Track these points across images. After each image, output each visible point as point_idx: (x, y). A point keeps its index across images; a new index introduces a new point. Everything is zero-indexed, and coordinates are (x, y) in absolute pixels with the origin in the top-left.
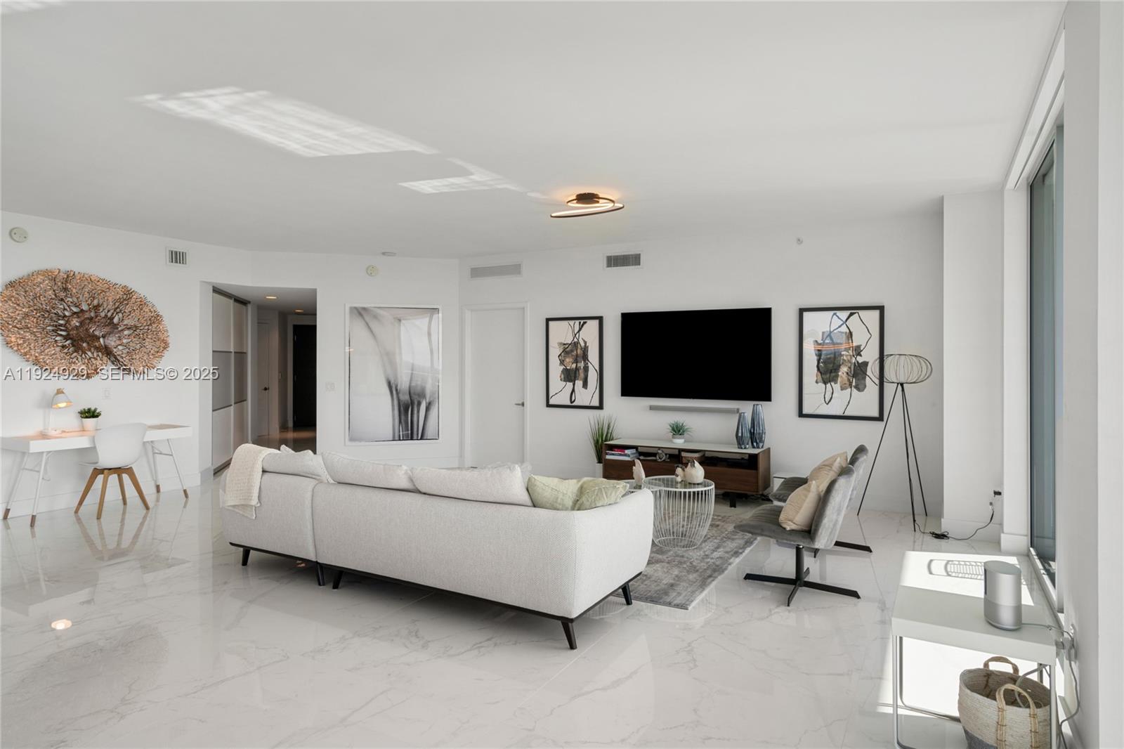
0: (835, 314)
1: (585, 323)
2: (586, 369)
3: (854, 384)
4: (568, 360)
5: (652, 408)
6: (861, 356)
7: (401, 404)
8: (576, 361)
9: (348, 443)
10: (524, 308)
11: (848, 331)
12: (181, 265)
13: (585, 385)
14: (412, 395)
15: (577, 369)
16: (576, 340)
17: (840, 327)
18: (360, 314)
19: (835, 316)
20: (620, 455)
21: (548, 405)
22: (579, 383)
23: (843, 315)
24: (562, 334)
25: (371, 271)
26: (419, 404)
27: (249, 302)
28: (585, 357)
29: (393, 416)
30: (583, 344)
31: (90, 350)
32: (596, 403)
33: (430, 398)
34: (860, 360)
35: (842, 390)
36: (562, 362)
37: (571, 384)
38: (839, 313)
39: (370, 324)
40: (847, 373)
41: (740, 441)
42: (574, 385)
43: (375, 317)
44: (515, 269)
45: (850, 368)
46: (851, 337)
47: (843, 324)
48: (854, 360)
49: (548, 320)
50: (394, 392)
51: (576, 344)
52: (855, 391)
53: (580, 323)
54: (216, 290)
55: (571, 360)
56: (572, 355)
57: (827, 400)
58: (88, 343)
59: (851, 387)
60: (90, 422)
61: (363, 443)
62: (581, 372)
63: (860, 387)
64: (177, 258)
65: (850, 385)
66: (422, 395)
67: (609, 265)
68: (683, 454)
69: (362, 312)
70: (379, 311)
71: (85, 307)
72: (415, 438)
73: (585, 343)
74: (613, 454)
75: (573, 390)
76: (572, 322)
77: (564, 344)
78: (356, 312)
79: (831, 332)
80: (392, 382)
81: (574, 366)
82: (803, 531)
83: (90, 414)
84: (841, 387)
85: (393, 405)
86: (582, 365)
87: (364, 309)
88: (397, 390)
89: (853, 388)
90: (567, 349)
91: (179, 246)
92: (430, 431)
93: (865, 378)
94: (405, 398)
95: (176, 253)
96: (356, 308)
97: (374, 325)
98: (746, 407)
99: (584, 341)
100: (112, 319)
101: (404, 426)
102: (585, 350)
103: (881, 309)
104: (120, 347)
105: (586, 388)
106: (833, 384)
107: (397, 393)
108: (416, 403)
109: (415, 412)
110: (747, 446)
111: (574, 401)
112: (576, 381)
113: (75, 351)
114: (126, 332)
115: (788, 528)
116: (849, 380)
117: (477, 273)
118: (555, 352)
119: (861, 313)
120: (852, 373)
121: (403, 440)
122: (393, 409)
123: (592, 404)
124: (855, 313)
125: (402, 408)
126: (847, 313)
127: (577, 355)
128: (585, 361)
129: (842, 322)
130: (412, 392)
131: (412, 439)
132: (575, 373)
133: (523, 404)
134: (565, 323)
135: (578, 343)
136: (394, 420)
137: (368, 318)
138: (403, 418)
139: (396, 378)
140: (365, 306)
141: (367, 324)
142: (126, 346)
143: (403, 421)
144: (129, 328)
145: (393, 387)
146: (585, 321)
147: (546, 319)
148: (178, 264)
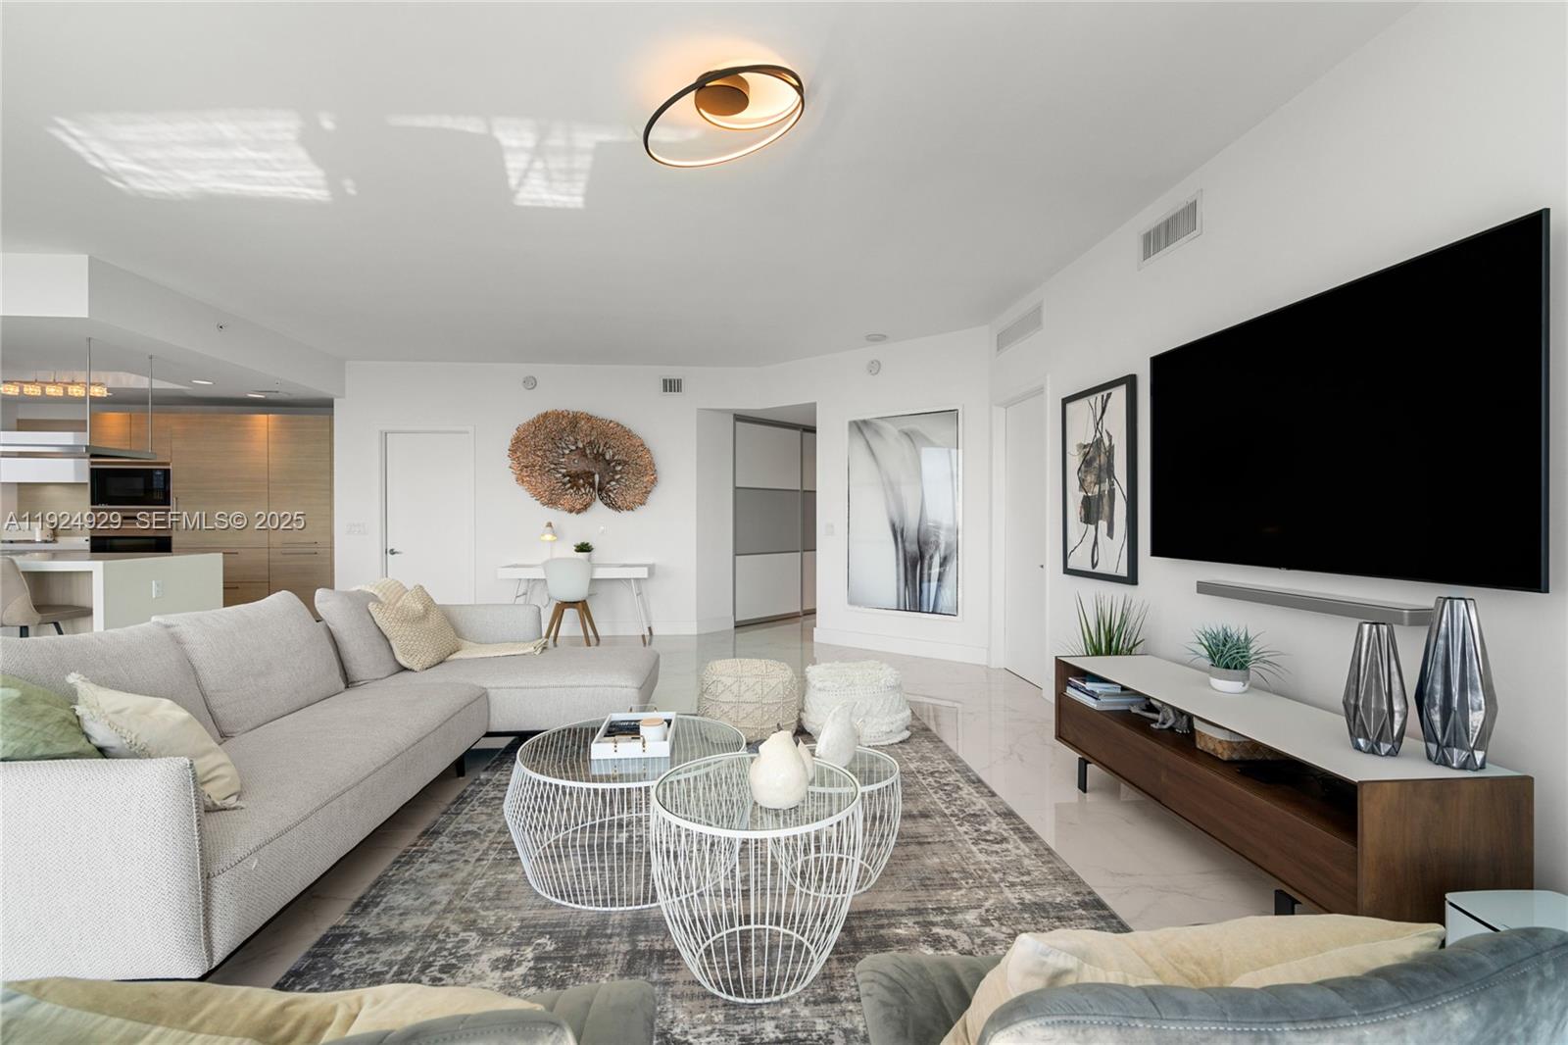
1: (1109, 395)
2: (1112, 493)
4: (1089, 478)
5: (1199, 588)
7: (908, 556)
8: (1099, 480)
9: (847, 606)
10: (1044, 387)
12: (676, 393)
13: (1110, 533)
14: (922, 544)
15: (1101, 495)
16: (1098, 435)
18: (860, 430)
21: (1066, 570)
22: (1103, 525)
24: (1082, 425)
25: (873, 368)
26: (931, 557)
28: (1110, 470)
29: (898, 575)
30: (1107, 443)
31: (584, 486)
32: (1126, 570)
33: (946, 549)
36: (1082, 484)
37: (1093, 528)
39: (871, 442)
42: (1097, 529)
43: (877, 432)
44: (1034, 320)
49: (1065, 402)
50: (899, 540)
51: (1098, 445)
53: (1102, 397)
54: (740, 418)
55: (1093, 478)
56: (1094, 468)
58: (583, 479)
60: (582, 555)
61: (862, 609)
62: (1106, 500)
64: (671, 386)
66: (935, 543)
67: (1147, 254)
69: (864, 427)
70: (880, 422)
71: (581, 445)
72: (925, 609)
73: (1110, 438)
75: (1096, 541)
76: (1092, 399)
77: (1085, 446)
78: (855, 427)
80: (897, 525)
81: (1096, 489)
83: (584, 548)
85: (897, 559)
86: (1106, 486)
87: (865, 422)
88: (903, 537)
90: (1088, 457)
91: (673, 373)
92: (946, 600)
94: (912, 548)
95: (670, 381)
96: (855, 422)
97: (875, 443)
99: (1108, 433)
100: (603, 455)
101: (911, 589)
102: (1110, 453)
104: (613, 483)
105: (1112, 539)
107: (903, 542)
108: (927, 557)
109: (926, 571)
111: (1097, 563)
112: (1100, 522)
113: (571, 488)
114: (619, 468)
117: (1003, 338)
118: (1075, 461)
121: (910, 611)
122: (898, 565)
123: (1122, 572)
125: (908, 564)
127: (1100, 466)
128: (1110, 479)
130: (922, 538)
131: (920, 611)
132: (1098, 503)
133: (1044, 567)
134: (1086, 402)
135: (1101, 439)
136: (898, 580)
137: (868, 434)
138: (909, 577)
139: (902, 520)
140: (866, 417)
141: (868, 442)
142: (617, 481)
143: (909, 582)
144: (619, 464)
145: (897, 533)
146: (1109, 391)
147: (1063, 400)
148: (673, 393)
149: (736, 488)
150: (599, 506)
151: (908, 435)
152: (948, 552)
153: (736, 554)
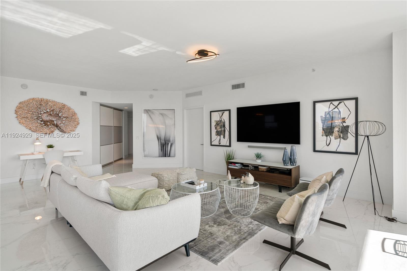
0: (331, 103)
1: (224, 112)
2: (224, 131)
3: (342, 136)
4: (218, 127)
5: (249, 147)
6: (345, 123)
7: (162, 144)
8: (221, 128)
9: (143, 158)
10: (203, 108)
11: (338, 111)
12: (85, 96)
13: (224, 137)
14: (166, 141)
15: (221, 131)
16: (221, 119)
17: (334, 109)
19: (331, 104)
20: (234, 166)
21: (211, 145)
23: (336, 103)
24: (216, 117)
25: (151, 97)
26: (168, 144)
27: (123, 110)
28: (224, 126)
29: (159, 148)
30: (223, 121)
31: (50, 125)
32: (228, 144)
33: (172, 142)
34: (345, 124)
35: (335, 139)
36: (216, 128)
37: (219, 137)
38: (334, 103)
40: (338, 131)
41: (285, 162)
42: (220, 137)
43: (153, 113)
44: (200, 93)
45: (339, 129)
46: (340, 113)
47: (335, 108)
48: (341, 125)
49: (211, 112)
50: (159, 140)
51: (221, 121)
52: (342, 140)
53: (222, 112)
54: (101, 105)
55: (219, 127)
56: (220, 125)
57: (328, 144)
58: (50, 123)
59: (340, 138)
60: (50, 149)
61: (148, 158)
62: (223, 132)
63: (345, 138)
64: (83, 93)
65: (340, 137)
66: (169, 141)
67: (233, 89)
68: (260, 167)
69: (148, 111)
70: (153, 111)
71: (48, 111)
72: (167, 156)
73: (224, 120)
74: (231, 166)
75: (220, 139)
76: (219, 112)
77: (217, 121)
78: (146, 111)
79: (329, 112)
80: (159, 136)
81: (220, 129)
82: (290, 225)
84: (335, 138)
85: (159, 144)
87: (149, 110)
88: (160, 139)
89: (341, 138)
90: (218, 123)
91: (84, 90)
92: (172, 154)
93: (348, 133)
94: (163, 142)
95: (83, 92)
96: (146, 110)
97: (152, 116)
98: (288, 147)
99: (224, 119)
100: (58, 114)
101: (163, 152)
102: (224, 123)
103: (356, 99)
104: (62, 124)
105: (225, 138)
106: (330, 136)
107: (160, 140)
108: (167, 144)
109: (167, 147)
110: (288, 165)
111: (220, 143)
112: (221, 136)
113: (45, 125)
114: (64, 119)
115: (280, 223)
116: (339, 135)
117: (188, 95)
118: (213, 124)
119: (345, 102)
120: (341, 131)
121: (162, 157)
122: (159, 146)
123: (227, 145)
124: (342, 102)
125: (162, 146)
126: (338, 102)
127: (221, 125)
128: (224, 128)
129: (335, 107)
130: (166, 140)
131: (165, 157)
132: (221, 132)
133: (203, 145)
134: (217, 113)
135: (222, 120)
136: (159, 149)
137: (149, 113)
138: (162, 149)
139: (160, 135)
140: (149, 109)
141: (149, 115)
142: (64, 123)
143: (162, 150)
144: (65, 118)
145: (159, 138)
146: (224, 111)
147: (210, 111)
148: (84, 96)
149: (100, 126)
150: (57, 132)
151: (162, 114)
152: (173, 142)
153: (101, 146)
